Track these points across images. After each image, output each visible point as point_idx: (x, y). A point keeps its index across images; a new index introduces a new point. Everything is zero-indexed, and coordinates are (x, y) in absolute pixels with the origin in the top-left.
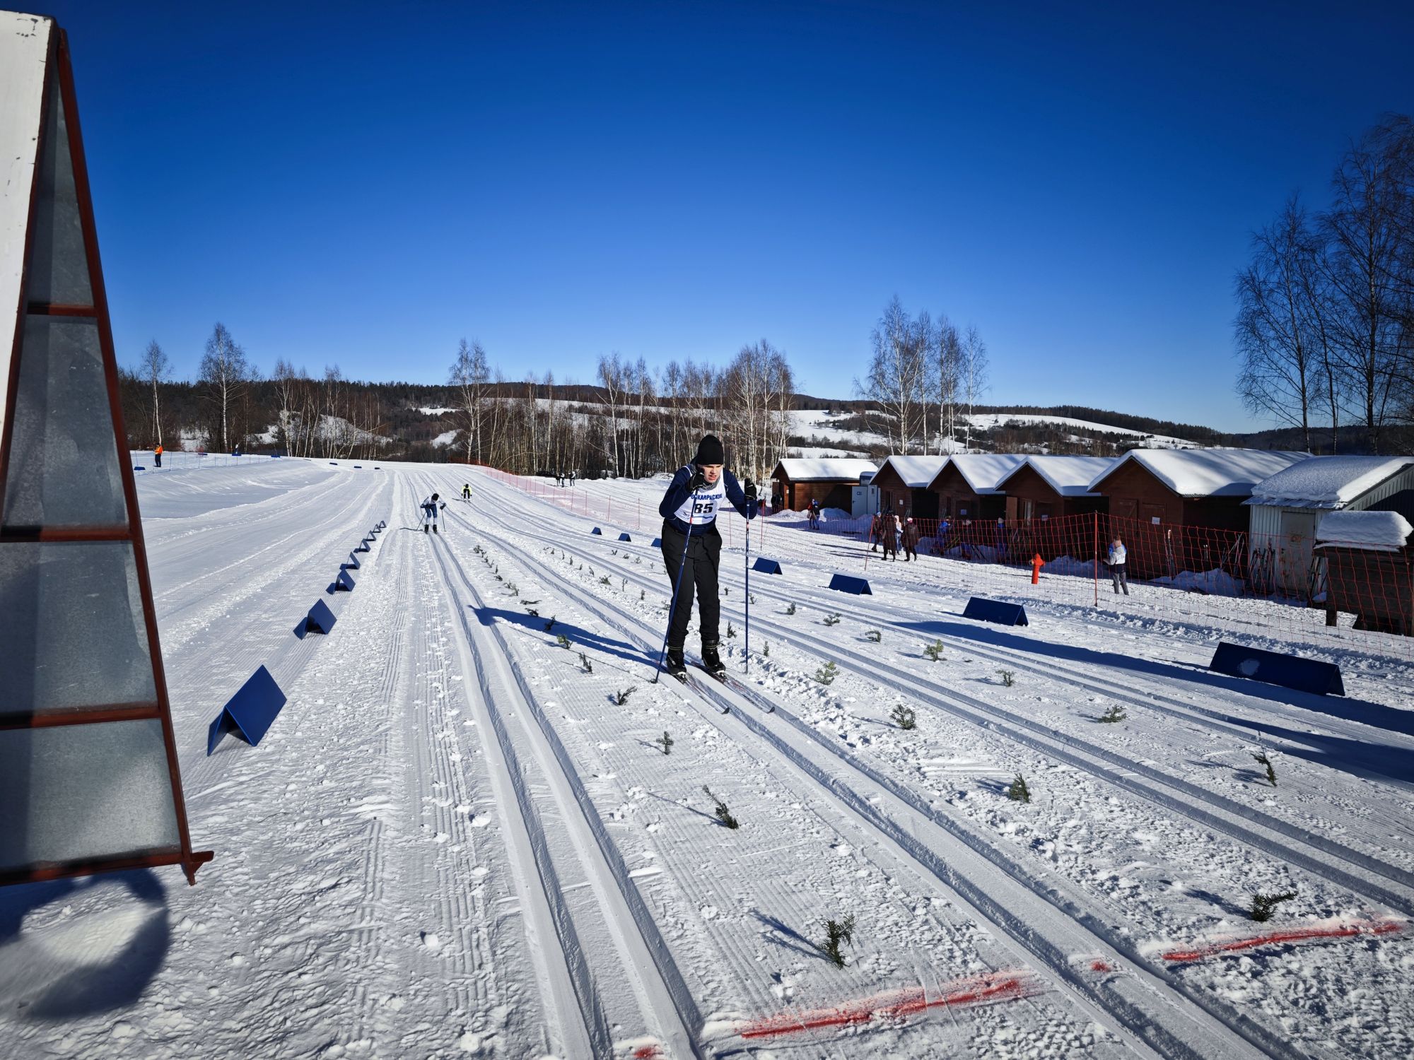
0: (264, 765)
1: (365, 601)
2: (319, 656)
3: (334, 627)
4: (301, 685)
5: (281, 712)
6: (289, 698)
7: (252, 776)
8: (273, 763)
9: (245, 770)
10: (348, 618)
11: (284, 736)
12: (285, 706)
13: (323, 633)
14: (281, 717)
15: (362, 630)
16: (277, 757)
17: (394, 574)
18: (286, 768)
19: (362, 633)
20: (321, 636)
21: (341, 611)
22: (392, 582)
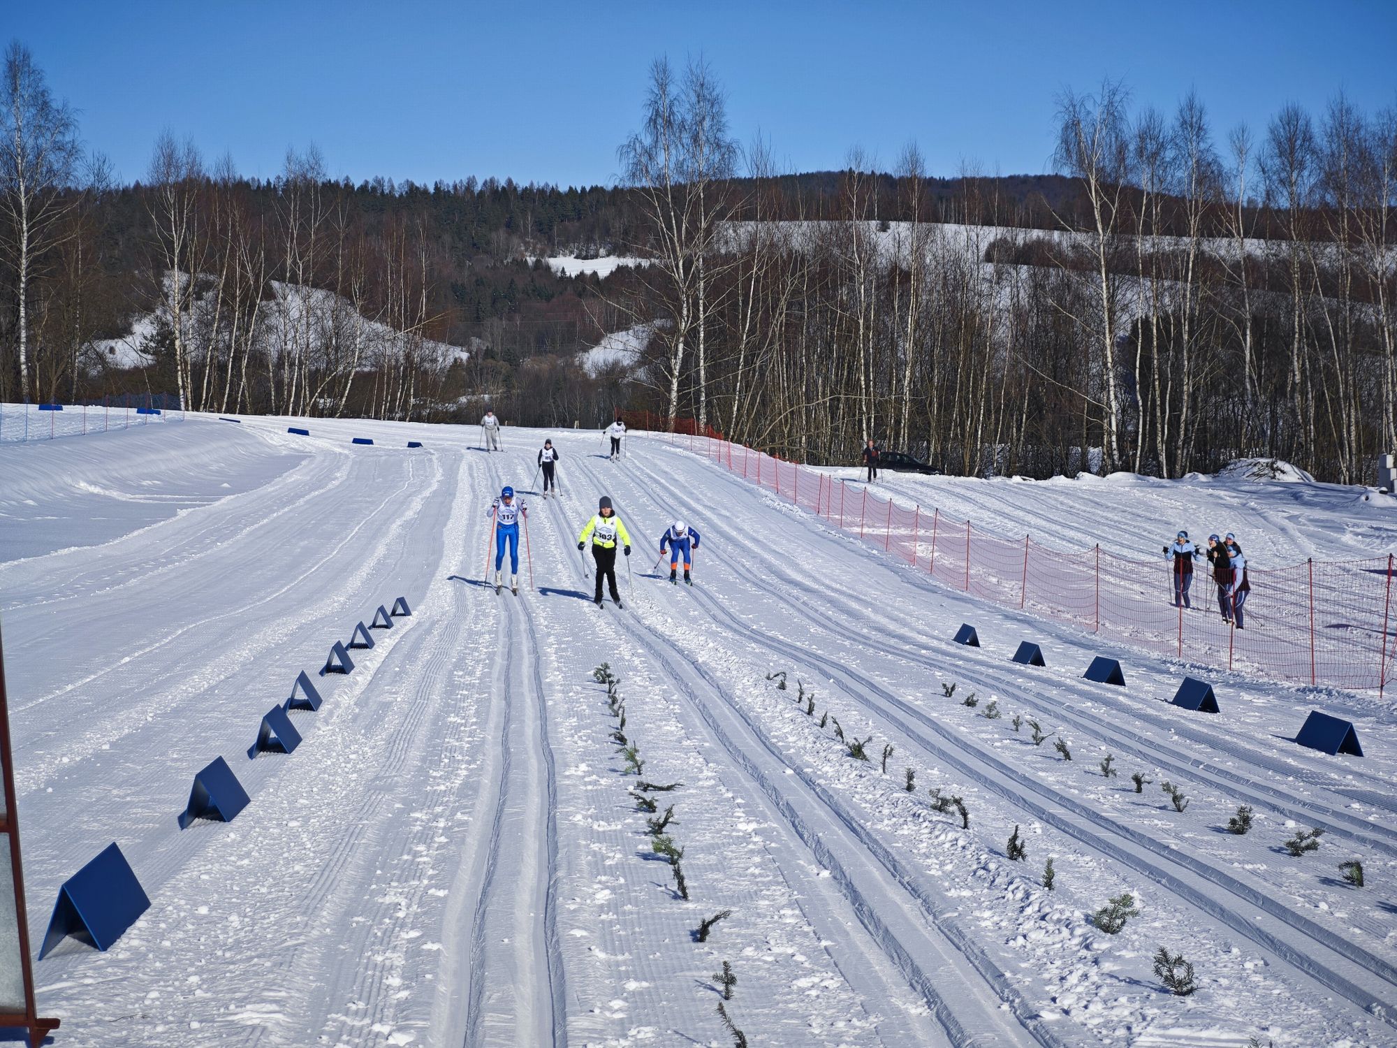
0: (116, 970)
1: (314, 773)
2: (210, 852)
3: (244, 812)
4: (175, 888)
5: (142, 917)
6: (153, 902)
7: (101, 980)
8: (128, 969)
9: (90, 973)
10: (271, 798)
11: (145, 943)
12: (149, 910)
13: (222, 819)
14: (142, 923)
15: (296, 819)
16: (134, 964)
17: (391, 722)
18: (146, 977)
19: (293, 824)
20: (217, 825)
21: (262, 786)
22: (380, 739)
